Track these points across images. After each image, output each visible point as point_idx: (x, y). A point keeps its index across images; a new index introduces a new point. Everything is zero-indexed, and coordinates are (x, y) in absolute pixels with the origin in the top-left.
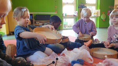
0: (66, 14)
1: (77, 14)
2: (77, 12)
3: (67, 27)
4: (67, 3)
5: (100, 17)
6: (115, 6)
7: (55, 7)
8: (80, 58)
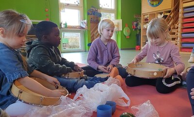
0: (66, 24)
1: (85, 25)
2: (86, 21)
3: (67, 49)
4: (68, 4)
5: (122, 32)
6: (142, 15)
7: (46, 11)
8: (110, 100)
